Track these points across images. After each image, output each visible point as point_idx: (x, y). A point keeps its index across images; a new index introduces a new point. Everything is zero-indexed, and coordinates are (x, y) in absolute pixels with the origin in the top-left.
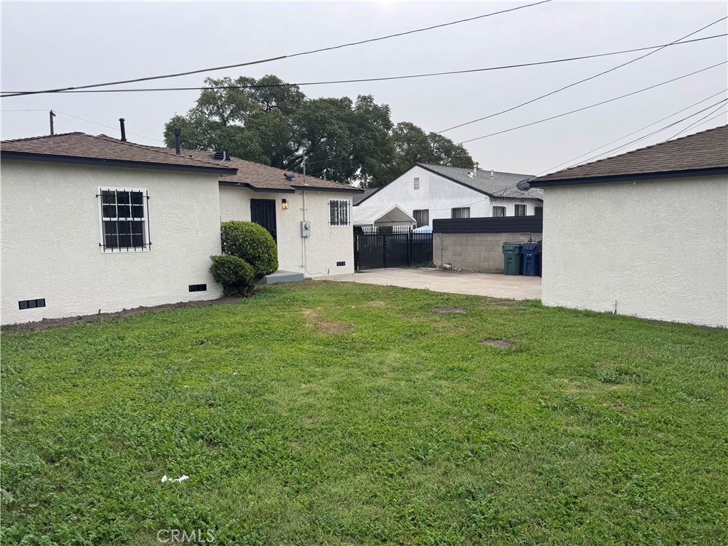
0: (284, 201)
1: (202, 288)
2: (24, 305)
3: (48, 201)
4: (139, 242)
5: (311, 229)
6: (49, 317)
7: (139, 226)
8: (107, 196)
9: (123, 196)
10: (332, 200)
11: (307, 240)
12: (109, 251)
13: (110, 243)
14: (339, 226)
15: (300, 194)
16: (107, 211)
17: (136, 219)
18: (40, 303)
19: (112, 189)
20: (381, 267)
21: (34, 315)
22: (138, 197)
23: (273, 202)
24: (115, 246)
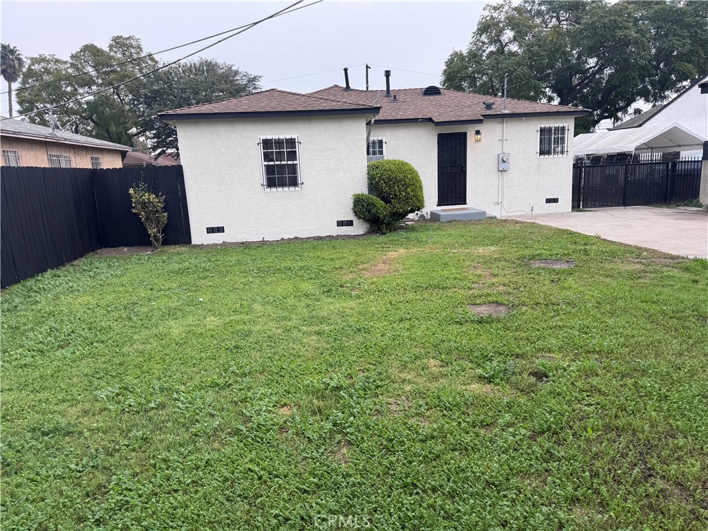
0: (478, 132)
1: (350, 223)
2: (211, 230)
3: (223, 150)
4: (294, 183)
5: (512, 161)
6: (227, 240)
7: (293, 169)
8: (267, 144)
9: (279, 143)
10: (543, 126)
11: (505, 174)
12: (268, 190)
13: (271, 183)
14: (550, 156)
15: (499, 123)
16: (267, 157)
17: (289, 162)
18: (220, 230)
19: (269, 137)
20: (618, 205)
21: (217, 238)
22: (291, 142)
23: (465, 135)
24: (275, 186)
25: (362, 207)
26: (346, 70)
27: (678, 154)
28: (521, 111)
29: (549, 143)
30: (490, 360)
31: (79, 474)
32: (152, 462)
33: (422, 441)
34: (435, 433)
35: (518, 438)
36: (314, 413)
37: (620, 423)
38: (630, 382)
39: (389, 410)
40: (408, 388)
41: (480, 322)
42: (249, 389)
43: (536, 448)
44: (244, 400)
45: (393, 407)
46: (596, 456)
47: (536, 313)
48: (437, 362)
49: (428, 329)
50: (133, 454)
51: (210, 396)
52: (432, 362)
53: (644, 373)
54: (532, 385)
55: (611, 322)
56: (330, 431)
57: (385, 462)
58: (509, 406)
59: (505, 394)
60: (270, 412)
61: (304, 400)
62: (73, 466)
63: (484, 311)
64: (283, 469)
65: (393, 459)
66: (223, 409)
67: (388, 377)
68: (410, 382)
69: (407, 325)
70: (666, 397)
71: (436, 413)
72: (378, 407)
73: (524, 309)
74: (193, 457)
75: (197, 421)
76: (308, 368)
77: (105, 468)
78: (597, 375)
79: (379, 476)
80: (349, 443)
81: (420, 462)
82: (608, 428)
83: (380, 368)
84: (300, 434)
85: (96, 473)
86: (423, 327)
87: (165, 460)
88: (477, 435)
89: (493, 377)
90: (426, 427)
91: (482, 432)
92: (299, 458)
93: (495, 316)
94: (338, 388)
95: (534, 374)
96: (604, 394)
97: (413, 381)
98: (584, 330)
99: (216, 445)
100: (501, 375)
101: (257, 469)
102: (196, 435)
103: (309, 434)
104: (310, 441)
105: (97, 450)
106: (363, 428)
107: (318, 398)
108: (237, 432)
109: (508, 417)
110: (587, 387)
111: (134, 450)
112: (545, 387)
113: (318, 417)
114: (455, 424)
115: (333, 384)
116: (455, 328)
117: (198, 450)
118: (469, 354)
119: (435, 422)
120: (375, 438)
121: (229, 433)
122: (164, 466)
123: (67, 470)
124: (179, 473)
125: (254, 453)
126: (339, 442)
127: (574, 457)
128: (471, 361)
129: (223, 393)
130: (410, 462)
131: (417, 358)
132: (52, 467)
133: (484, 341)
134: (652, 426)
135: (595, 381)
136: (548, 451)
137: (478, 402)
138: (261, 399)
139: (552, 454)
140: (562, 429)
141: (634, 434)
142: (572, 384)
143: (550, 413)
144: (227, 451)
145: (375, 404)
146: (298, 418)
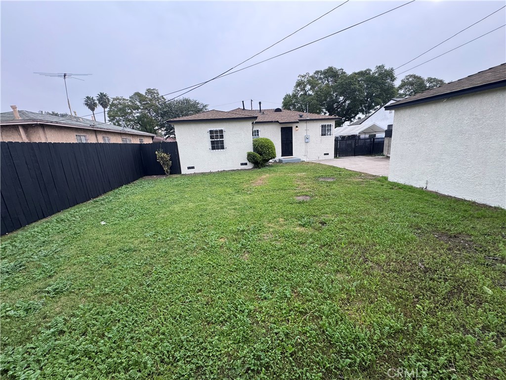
0: (297, 127)
1: (246, 164)
2: (189, 168)
4: (223, 148)
5: (310, 138)
6: (196, 172)
7: (222, 142)
8: (211, 132)
9: (216, 131)
10: (322, 124)
11: (308, 144)
12: (212, 151)
13: (213, 148)
14: (326, 136)
15: (305, 123)
16: (212, 137)
17: (220, 139)
18: (193, 168)
19: (212, 129)
20: (352, 156)
21: (191, 171)
22: (221, 131)
23: (291, 128)
24: (215, 149)
25: (250, 157)
26: (243, 102)
27: (375, 135)
28: (314, 118)
29: (325, 131)
30: (304, 218)
31: (140, 267)
32: (169, 261)
33: (277, 250)
34: (282, 247)
35: (315, 248)
36: (234, 241)
37: (354, 241)
38: (358, 225)
39: (264, 239)
40: (271, 230)
41: (300, 203)
42: (207, 232)
43: (322, 252)
44: (205, 236)
45: (266, 238)
46: (345, 254)
47: (322, 198)
48: (283, 220)
49: (279, 206)
50: (162, 258)
51: (192, 235)
52: (281, 219)
53: (363, 221)
54: (320, 227)
55: (350, 202)
56: (241, 247)
57: (263, 259)
58: (311, 235)
59: (309, 231)
60: (216, 240)
61: (230, 236)
62: (137, 264)
63: (301, 198)
64: (222, 263)
65: (266, 258)
66: (197, 240)
67: (263, 226)
68: (272, 228)
69: (270, 205)
70: (372, 230)
71: (283, 239)
72: (259, 238)
73: (316, 197)
74: (186, 259)
75: (187, 245)
76: (231, 223)
77: (150, 264)
78: (345, 223)
79: (260, 264)
80: (248, 252)
81: (277, 259)
82: (350, 243)
83: (260, 223)
84: (229, 249)
85: (147, 266)
86: (277, 206)
87: (174, 260)
88: (299, 247)
89: (305, 224)
90: (279, 245)
91: (301, 246)
92: (229, 258)
93: (305, 200)
94: (243, 231)
95: (321, 223)
96: (348, 230)
97: (273, 227)
98: (340, 205)
99: (195, 254)
100: (308, 224)
101: (212, 263)
102: (187, 250)
103: (232, 249)
104: (233, 251)
105: (146, 257)
106: (254, 246)
107: (235, 235)
108: (203, 249)
109: (311, 240)
110: (341, 227)
111: (162, 257)
112: (325, 228)
113: (235, 242)
114: (290, 243)
115: (241, 229)
116: (289, 206)
117: (188, 256)
118: (295, 216)
119: (283, 243)
120: (259, 250)
121: (200, 249)
122: (174, 263)
123: (135, 265)
124: (180, 265)
125: (210, 257)
126: (244, 252)
127: (337, 255)
128: (296, 219)
129: (197, 233)
130: (273, 259)
131: (275, 218)
132: (129, 264)
133: (301, 211)
134: (367, 242)
135: (344, 225)
136: (327, 253)
137: (300, 234)
138: (212, 236)
139: (328, 254)
140: (332, 244)
141: (360, 245)
142: (336, 226)
143: (327, 238)
144: (200, 256)
145: (258, 236)
146: (227, 243)
